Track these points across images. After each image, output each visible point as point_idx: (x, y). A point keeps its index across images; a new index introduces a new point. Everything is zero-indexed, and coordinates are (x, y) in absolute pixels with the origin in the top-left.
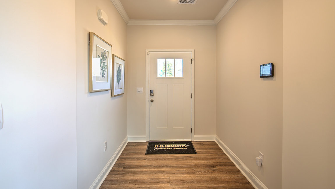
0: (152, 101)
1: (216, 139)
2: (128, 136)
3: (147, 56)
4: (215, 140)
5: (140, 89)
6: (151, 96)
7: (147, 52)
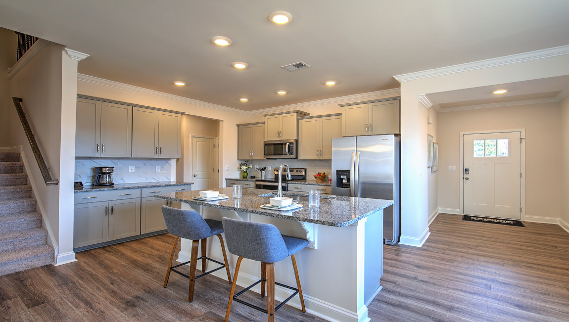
0: (467, 179)
1: (561, 222)
2: (439, 208)
3: (461, 139)
4: (558, 224)
5: (453, 168)
6: (466, 174)
7: (461, 134)
